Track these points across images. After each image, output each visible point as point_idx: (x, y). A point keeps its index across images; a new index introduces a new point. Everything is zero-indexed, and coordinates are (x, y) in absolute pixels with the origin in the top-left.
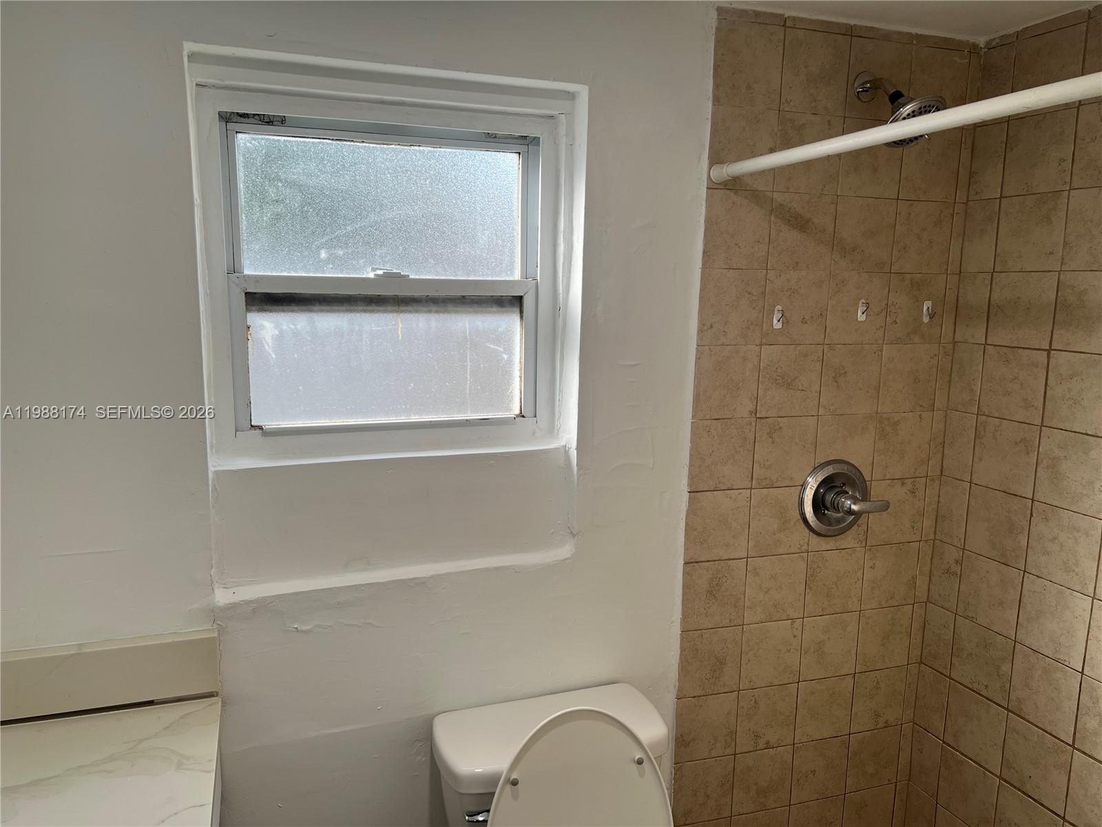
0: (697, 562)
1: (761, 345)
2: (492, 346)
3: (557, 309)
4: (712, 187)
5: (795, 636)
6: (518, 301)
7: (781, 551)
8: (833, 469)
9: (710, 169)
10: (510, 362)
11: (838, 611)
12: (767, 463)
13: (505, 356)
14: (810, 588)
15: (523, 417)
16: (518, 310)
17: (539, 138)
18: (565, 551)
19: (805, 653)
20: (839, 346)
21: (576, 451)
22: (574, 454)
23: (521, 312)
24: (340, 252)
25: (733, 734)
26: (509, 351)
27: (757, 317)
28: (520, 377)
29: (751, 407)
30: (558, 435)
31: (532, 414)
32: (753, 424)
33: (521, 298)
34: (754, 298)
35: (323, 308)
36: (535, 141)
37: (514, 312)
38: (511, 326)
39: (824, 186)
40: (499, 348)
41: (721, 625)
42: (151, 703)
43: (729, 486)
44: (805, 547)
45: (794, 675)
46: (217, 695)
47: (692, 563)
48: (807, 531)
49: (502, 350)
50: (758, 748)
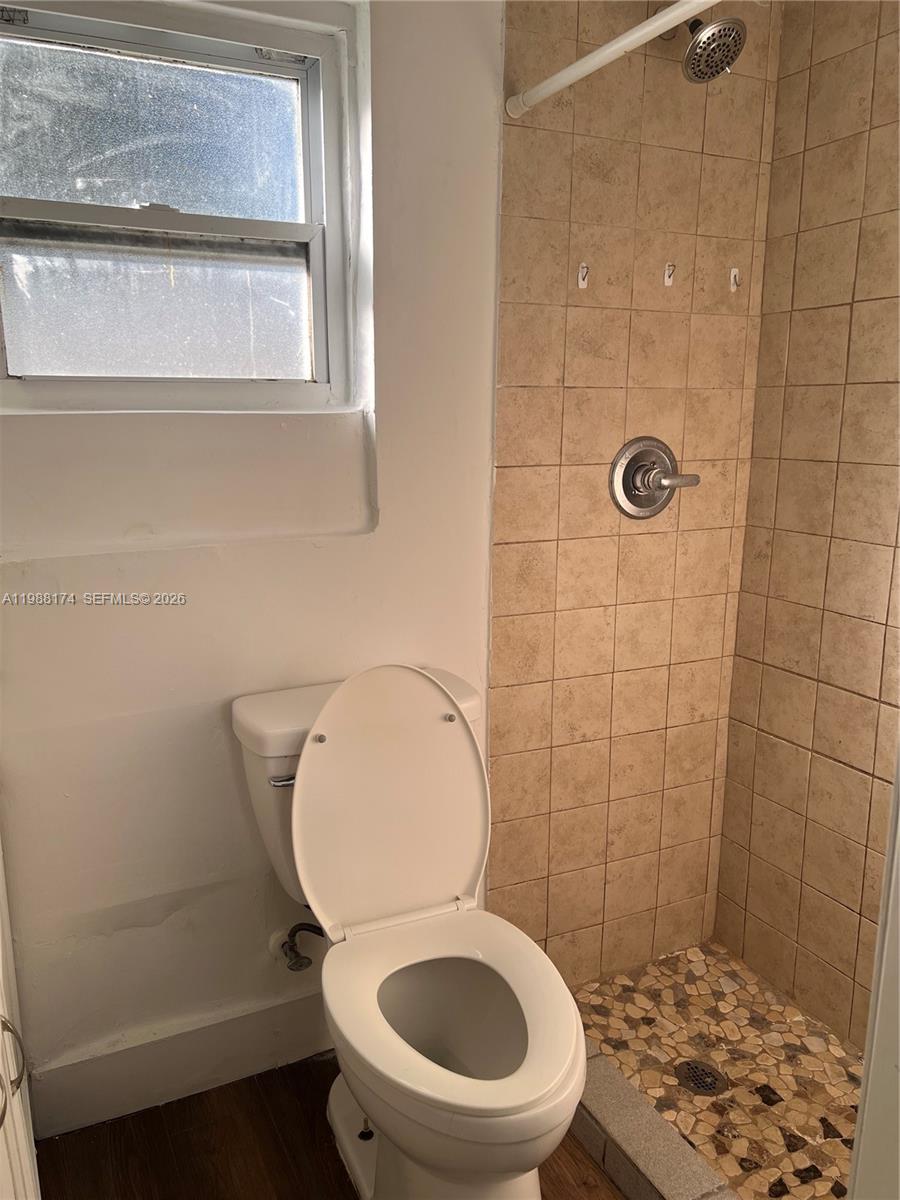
0: (507, 543)
1: (567, 306)
2: (276, 300)
3: (347, 257)
4: (508, 123)
5: (608, 624)
6: (303, 249)
7: (592, 533)
8: (642, 447)
9: (506, 102)
10: (298, 318)
11: (651, 598)
12: (576, 438)
13: (293, 313)
14: (622, 574)
15: (315, 382)
16: (303, 261)
17: (318, 61)
19: (620, 641)
20: (645, 312)
21: (374, 415)
22: (372, 417)
23: (308, 261)
24: (99, 182)
25: (549, 726)
26: (295, 306)
27: (562, 275)
28: (310, 337)
29: (557, 374)
30: (354, 401)
31: (325, 379)
32: (561, 393)
33: (306, 245)
34: (558, 252)
36: (314, 64)
37: (298, 264)
38: (298, 283)
39: (626, 132)
40: (284, 303)
41: (533, 611)
43: (537, 461)
44: (615, 531)
45: (609, 665)
47: (501, 544)
48: (618, 512)
49: (287, 304)
50: (575, 741)
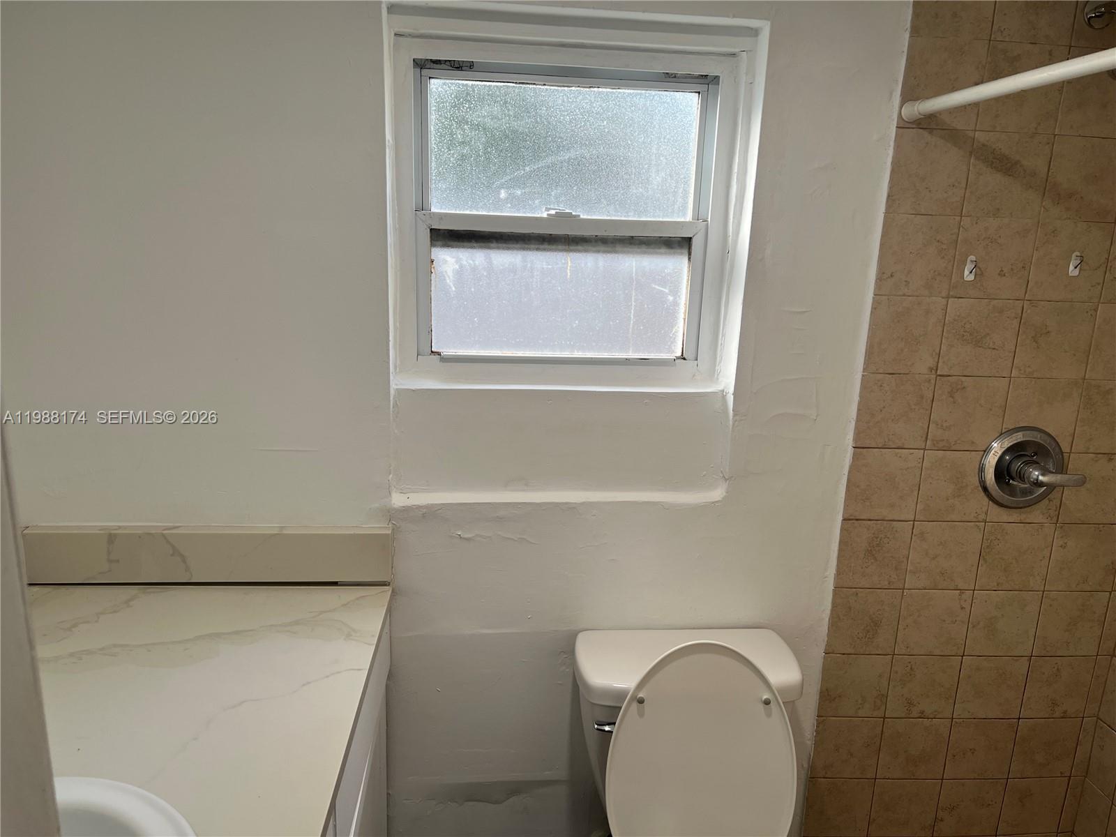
0: (857, 520)
1: (948, 297)
2: (657, 287)
3: (726, 252)
4: (903, 125)
5: (962, 608)
6: (686, 243)
7: (954, 517)
8: (1023, 437)
9: (901, 108)
10: (676, 304)
11: (1017, 588)
12: (945, 425)
13: (671, 298)
14: (985, 560)
15: (684, 359)
16: (686, 252)
17: (719, 77)
18: (717, 494)
19: (974, 627)
20: (1043, 303)
21: (732, 396)
22: (730, 399)
23: (690, 254)
24: (519, 192)
25: (883, 697)
26: (675, 292)
27: (946, 268)
28: (684, 319)
29: (931, 362)
30: (718, 379)
31: (693, 356)
32: (933, 382)
33: (690, 239)
34: (944, 247)
35: (500, 245)
36: (716, 79)
37: (682, 254)
38: (677, 266)
39: (1039, 124)
40: (664, 290)
41: (879, 586)
42: (335, 584)
43: (900, 445)
44: (982, 517)
45: (958, 648)
46: (389, 585)
47: (852, 520)
48: (986, 499)
49: (667, 291)
50: (911, 716)
